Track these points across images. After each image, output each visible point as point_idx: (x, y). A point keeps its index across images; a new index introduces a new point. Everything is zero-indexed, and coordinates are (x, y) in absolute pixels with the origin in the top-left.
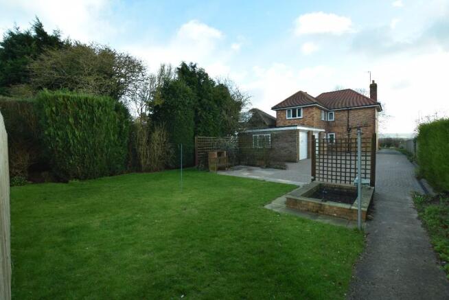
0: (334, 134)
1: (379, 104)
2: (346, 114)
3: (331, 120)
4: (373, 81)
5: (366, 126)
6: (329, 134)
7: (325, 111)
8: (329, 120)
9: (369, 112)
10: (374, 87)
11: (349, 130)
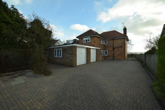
0: (107, 51)
1: (127, 36)
2: (113, 41)
3: (106, 44)
4: (125, 27)
5: (121, 47)
6: (105, 51)
7: (103, 40)
8: (105, 44)
9: (123, 40)
10: (125, 30)
11: (114, 49)
